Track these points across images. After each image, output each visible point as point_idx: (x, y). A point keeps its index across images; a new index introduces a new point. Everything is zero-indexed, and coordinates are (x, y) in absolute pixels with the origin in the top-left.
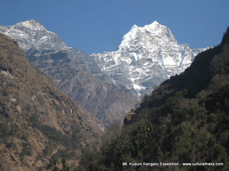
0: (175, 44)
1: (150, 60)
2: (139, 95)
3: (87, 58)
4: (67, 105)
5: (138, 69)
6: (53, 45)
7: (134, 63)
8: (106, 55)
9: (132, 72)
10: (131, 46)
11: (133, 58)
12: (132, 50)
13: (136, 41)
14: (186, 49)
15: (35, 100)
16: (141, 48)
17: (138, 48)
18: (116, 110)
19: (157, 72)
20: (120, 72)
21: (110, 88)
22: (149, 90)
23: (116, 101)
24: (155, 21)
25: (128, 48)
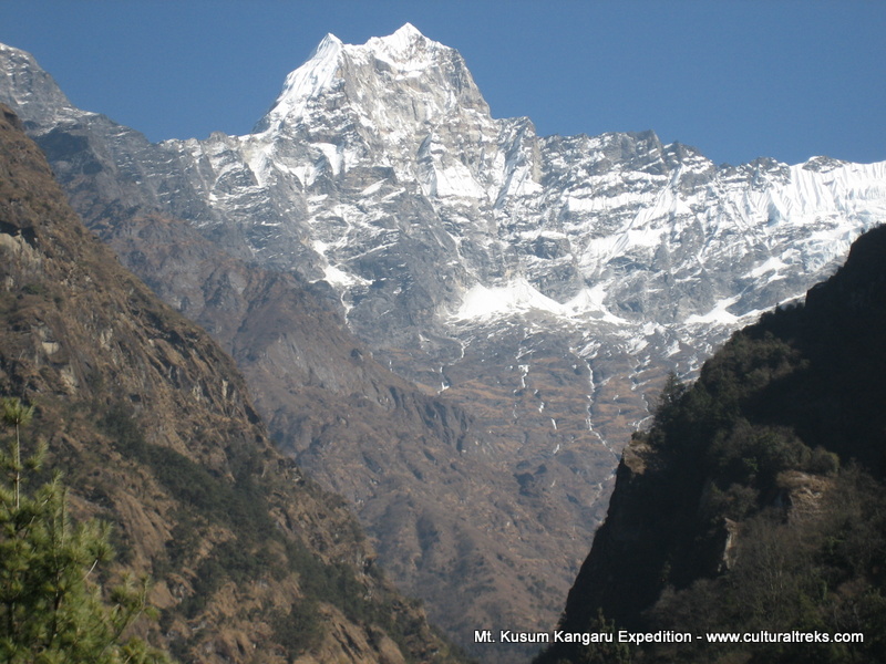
0: (480, 115)
1: (388, 174)
2: (345, 309)
3: (152, 158)
4: (210, 368)
5: (342, 208)
6: (23, 99)
7: (327, 182)
8: (220, 148)
9: (317, 219)
10: (316, 116)
11: (321, 164)
12: (318, 133)
13: (336, 99)
14: (524, 136)
15: (112, 346)
16: (354, 126)
17: (343, 126)
18: (285, 371)
19: (412, 222)
20: (272, 217)
21: (255, 283)
22: (383, 291)
23: (285, 335)
24: (408, 24)
25: (304, 125)
